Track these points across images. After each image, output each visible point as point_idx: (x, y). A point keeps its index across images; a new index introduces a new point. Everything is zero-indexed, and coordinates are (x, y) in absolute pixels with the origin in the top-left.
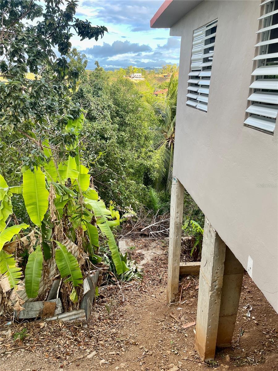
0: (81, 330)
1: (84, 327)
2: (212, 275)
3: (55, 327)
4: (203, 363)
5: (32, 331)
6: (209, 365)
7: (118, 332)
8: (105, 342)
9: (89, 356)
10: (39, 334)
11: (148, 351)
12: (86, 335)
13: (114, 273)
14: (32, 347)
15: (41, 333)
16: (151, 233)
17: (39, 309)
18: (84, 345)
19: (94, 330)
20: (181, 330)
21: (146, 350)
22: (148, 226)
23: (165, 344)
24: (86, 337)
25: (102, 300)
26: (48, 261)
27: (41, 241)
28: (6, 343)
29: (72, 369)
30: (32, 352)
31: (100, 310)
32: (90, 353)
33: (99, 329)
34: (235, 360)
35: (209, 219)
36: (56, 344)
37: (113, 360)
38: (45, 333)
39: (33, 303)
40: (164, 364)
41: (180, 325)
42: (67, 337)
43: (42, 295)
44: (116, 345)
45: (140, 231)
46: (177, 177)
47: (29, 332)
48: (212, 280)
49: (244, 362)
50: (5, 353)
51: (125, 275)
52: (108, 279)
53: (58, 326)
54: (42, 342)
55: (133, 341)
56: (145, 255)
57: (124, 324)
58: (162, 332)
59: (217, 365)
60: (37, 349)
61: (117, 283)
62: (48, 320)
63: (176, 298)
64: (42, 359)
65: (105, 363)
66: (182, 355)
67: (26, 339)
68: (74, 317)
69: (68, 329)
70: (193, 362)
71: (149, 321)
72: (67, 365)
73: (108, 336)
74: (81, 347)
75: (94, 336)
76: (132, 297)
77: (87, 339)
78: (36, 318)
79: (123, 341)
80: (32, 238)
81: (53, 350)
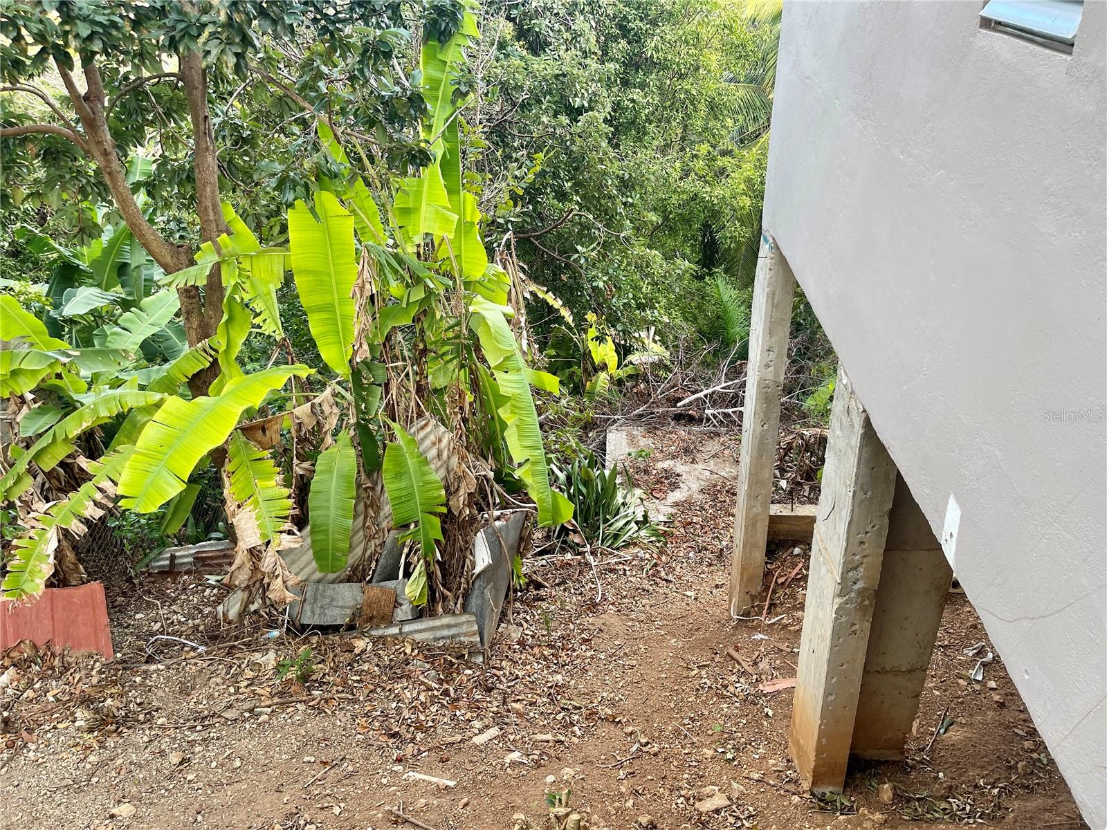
0: (464, 669)
1: (473, 660)
2: (846, 549)
3: (393, 654)
4: (805, 795)
5: (330, 660)
6: (825, 805)
7: (571, 684)
8: (530, 705)
9: (479, 740)
10: (348, 668)
11: (647, 743)
12: (476, 681)
13: (577, 522)
14: (326, 702)
15: (356, 665)
16: (709, 412)
17: (352, 603)
18: (469, 707)
19: (502, 672)
20: (756, 697)
21: (644, 741)
22: (702, 390)
23: (700, 729)
24: (476, 687)
25: (538, 594)
26: (375, 475)
27: (353, 420)
28: (261, 684)
29: (427, 768)
30: (326, 713)
31: (527, 621)
32: (481, 731)
33: (516, 671)
34: (908, 802)
35: (848, 372)
36: (391, 697)
37: (544, 757)
38: (366, 667)
39: (336, 586)
40: (689, 783)
41: (754, 681)
42: (423, 683)
43: (361, 567)
44: (559, 717)
45: (675, 406)
46: (771, 232)
47: (323, 660)
48: (844, 563)
49: (937, 812)
50: (253, 710)
51: (612, 528)
52: (558, 537)
53: (401, 653)
54: (355, 690)
55: (610, 712)
56: (684, 477)
57: (589, 664)
58: (697, 697)
59: (851, 809)
60: (341, 706)
61: (585, 550)
62: (374, 633)
63: (753, 607)
64: (350, 735)
65: (521, 763)
66: (745, 766)
67: (314, 677)
68: (445, 633)
69: (427, 662)
70: (777, 790)
71: (665, 663)
72: (413, 756)
73: (538, 692)
74: (458, 713)
75: (501, 687)
76: (625, 593)
77: (478, 692)
78: (342, 625)
79: (580, 708)
80: (326, 408)
81: (382, 712)
